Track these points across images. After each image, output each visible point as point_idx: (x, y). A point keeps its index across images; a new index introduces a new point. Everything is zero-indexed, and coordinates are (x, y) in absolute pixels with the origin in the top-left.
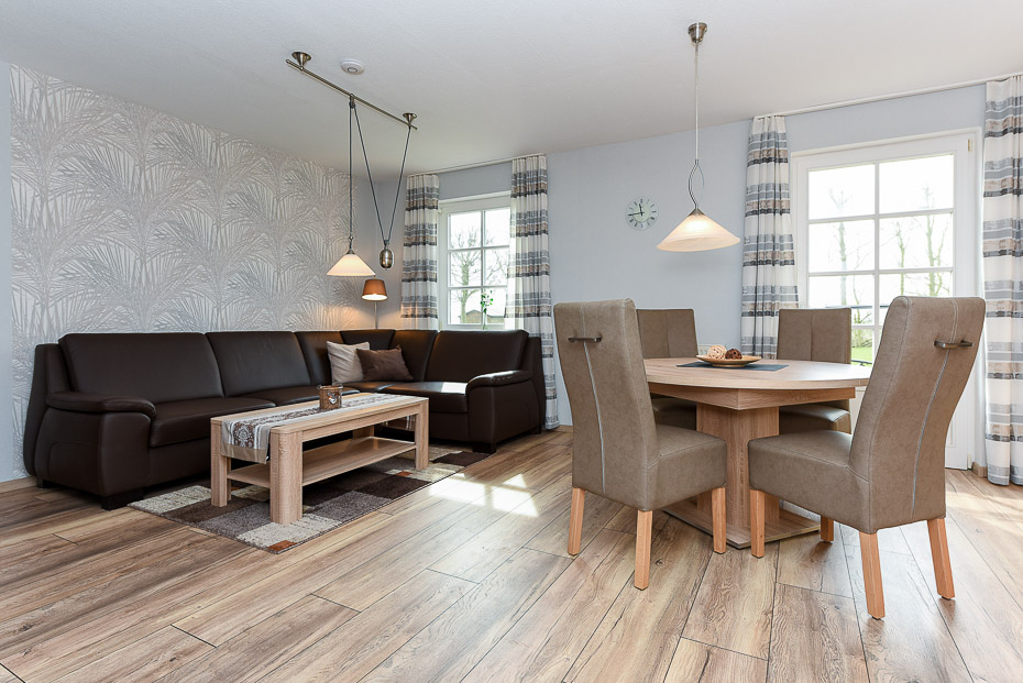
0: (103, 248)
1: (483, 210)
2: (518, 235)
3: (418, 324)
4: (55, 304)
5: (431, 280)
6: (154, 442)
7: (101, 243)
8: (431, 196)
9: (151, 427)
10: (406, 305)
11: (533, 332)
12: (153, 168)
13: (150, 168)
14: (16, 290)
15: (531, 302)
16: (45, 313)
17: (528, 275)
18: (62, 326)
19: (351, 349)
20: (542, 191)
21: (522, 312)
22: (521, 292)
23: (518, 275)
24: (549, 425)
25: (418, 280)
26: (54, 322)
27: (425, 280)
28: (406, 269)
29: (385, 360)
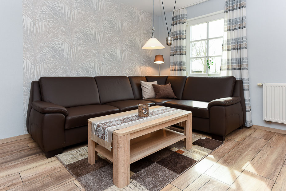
0: (57, 42)
1: (207, 22)
2: (229, 30)
3: (178, 74)
4: (39, 65)
5: (183, 55)
6: (66, 127)
7: (56, 41)
8: (183, 18)
9: (65, 120)
10: (172, 65)
11: (238, 77)
12: (75, 11)
13: (74, 11)
14: (25, 59)
15: (236, 63)
16: (35, 68)
17: (234, 49)
18: (41, 73)
19: (150, 84)
20: (243, 7)
21: (230, 68)
22: (230, 58)
23: (228, 50)
24: (248, 124)
25: (178, 54)
26: (39, 72)
27: (180, 54)
28: (173, 50)
29: (164, 89)
